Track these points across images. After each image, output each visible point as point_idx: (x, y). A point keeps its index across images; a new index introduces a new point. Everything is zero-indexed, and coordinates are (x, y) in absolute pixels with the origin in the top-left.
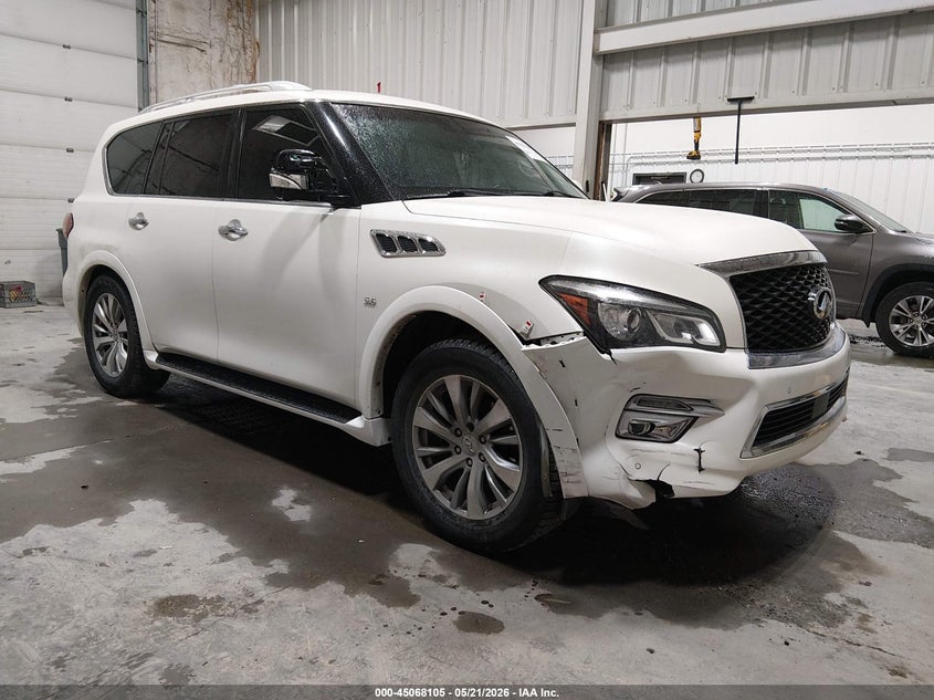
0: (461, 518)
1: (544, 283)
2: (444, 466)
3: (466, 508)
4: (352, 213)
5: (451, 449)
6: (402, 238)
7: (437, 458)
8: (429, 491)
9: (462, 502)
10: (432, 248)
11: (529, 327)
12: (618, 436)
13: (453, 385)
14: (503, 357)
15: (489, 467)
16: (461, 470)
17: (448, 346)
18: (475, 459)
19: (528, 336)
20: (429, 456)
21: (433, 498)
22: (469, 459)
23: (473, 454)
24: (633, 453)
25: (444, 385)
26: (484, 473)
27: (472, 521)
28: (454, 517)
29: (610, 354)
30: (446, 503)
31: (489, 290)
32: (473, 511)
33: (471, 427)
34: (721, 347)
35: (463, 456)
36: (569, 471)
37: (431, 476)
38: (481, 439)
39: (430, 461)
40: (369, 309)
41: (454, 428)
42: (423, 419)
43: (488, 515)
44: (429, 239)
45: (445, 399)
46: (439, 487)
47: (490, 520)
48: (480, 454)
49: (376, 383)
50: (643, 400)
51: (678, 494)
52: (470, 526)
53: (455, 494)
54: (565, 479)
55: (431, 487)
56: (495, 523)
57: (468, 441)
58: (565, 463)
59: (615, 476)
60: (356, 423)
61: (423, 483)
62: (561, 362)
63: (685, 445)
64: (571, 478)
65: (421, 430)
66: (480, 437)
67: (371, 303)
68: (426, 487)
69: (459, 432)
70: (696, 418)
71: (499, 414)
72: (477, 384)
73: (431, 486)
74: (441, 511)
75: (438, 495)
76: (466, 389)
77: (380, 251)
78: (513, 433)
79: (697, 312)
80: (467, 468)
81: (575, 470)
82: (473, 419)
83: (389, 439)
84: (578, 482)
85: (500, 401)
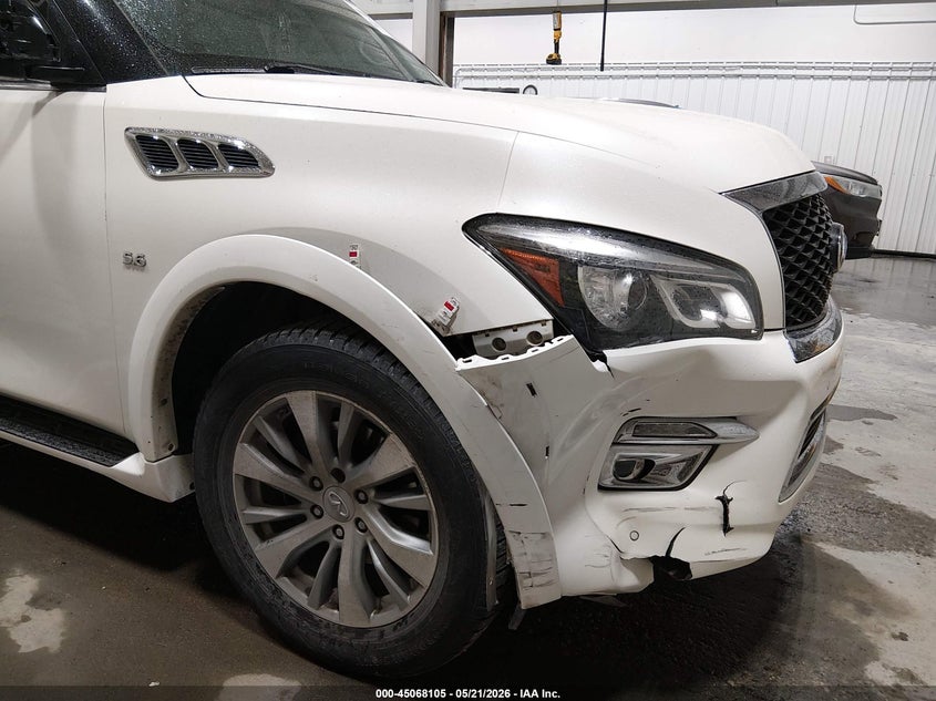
0: (328, 624)
1: (474, 228)
2: (293, 539)
3: (336, 606)
4: (90, 99)
5: (307, 512)
6: (186, 144)
7: (280, 526)
8: (268, 579)
9: (329, 594)
10: (246, 161)
11: (450, 313)
12: (602, 488)
13: (305, 408)
14: (396, 362)
15: (374, 542)
16: (324, 546)
17: (290, 341)
18: (349, 528)
19: (448, 328)
20: (265, 522)
21: (277, 591)
22: (336, 527)
23: (346, 520)
24: (627, 514)
25: (286, 407)
26: (366, 551)
27: (348, 629)
28: (317, 622)
29: (604, 359)
30: (301, 598)
31: (366, 243)
32: (349, 612)
33: (339, 475)
34: (757, 331)
35: (326, 523)
36: (536, 568)
37: (272, 554)
38: (359, 496)
39: (268, 530)
40: (133, 274)
41: (307, 478)
42: (250, 463)
43: (378, 619)
44: (240, 145)
45: (290, 429)
46: (287, 571)
47: (381, 630)
48: (358, 521)
49: (160, 401)
50: (642, 427)
51: (696, 573)
52: (345, 637)
53: (316, 582)
54: (528, 582)
55: (272, 574)
56: (391, 636)
57: (335, 498)
58: (530, 558)
59: (605, 561)
60: (130, 467)
61: (258, 566)
62: (530, 387)
63: (702, 492)
64: (537, 580)
65: (248, 482)
66: (357, 492)
67: (136, 263)
68: (262, 572)
69: (317, 483)
70: (715, 447)
71: (393, 458)
72: (348, 407)
73: (272, 571)
74: (293, 611)
75: (285, 584)
76: (329, 413)
77: (145, 166)
78: (419, 491)
79: (726, 274)
80: (334, 541)
81: (545, 566)
82: (343, 463)
83: (192, 487)
84: (549, 583)
85: (393, 438)
